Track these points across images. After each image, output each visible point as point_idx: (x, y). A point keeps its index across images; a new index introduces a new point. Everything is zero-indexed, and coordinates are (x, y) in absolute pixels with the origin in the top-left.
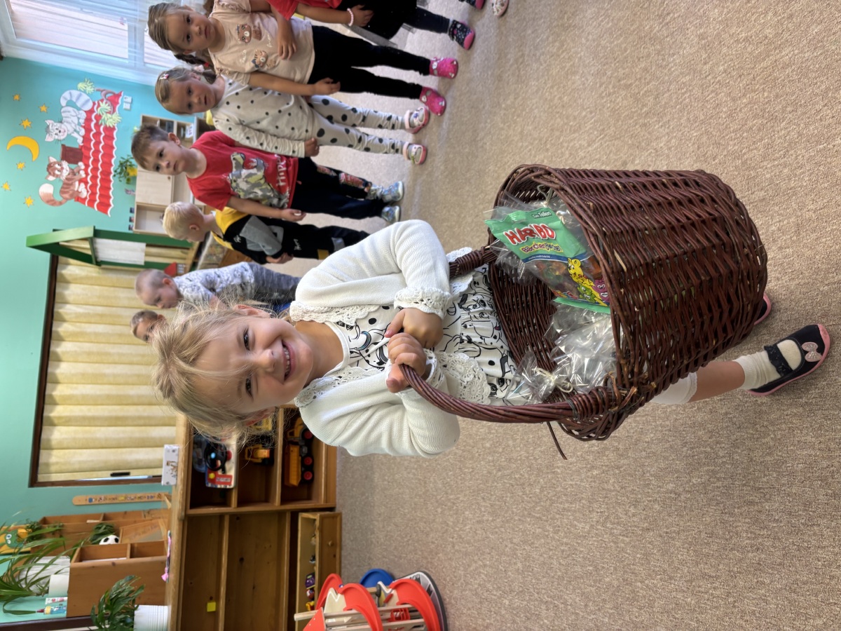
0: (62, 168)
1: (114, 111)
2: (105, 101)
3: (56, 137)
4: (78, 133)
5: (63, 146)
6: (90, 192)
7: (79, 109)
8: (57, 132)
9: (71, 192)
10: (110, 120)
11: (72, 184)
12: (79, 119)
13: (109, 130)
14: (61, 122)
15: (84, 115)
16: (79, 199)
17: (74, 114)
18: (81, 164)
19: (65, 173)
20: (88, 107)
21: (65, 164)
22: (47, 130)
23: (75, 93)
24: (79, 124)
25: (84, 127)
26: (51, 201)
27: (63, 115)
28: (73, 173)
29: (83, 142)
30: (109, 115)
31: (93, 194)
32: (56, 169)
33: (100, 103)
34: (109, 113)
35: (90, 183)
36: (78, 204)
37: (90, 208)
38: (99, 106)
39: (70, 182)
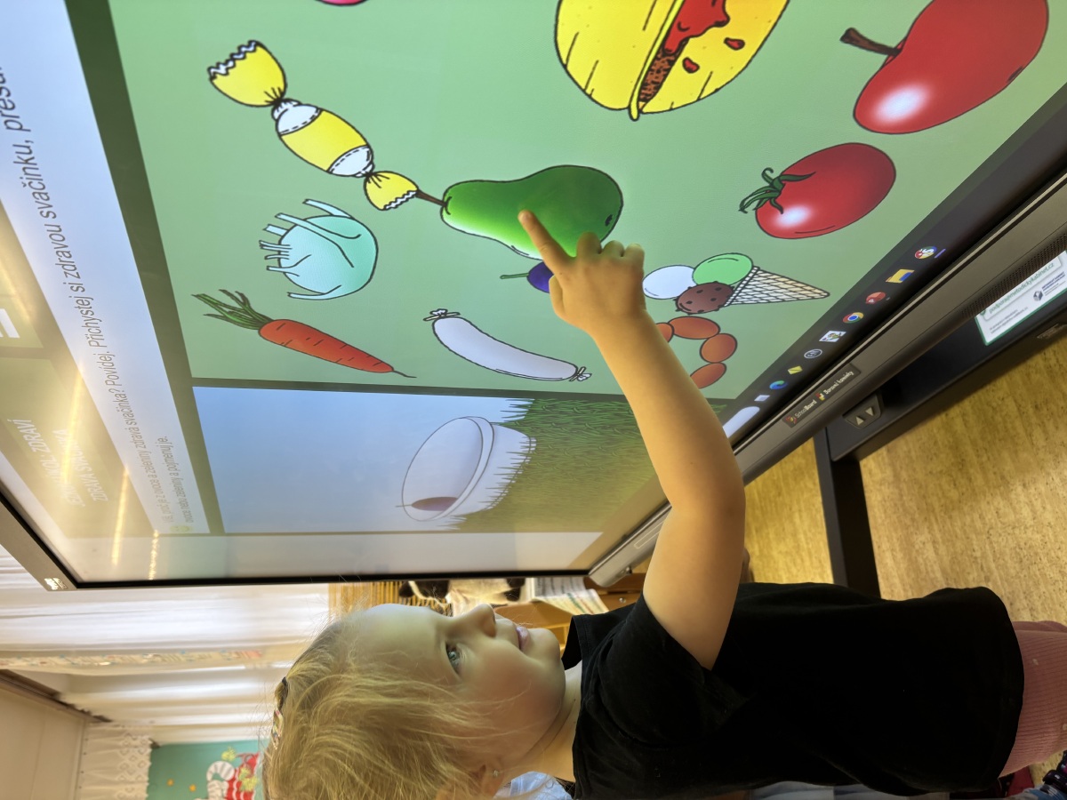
1: (252, 771)
2: (245, 765)
7: (222, 780)
10: (248, 785)
12: (222, 790)
13: (248, 796)
15: (226, 785)
17: (217, 786)
20: (230, 777)
23: (219, 764)
27: (209, 790)
33: (241, 769)
38: (240, 772)
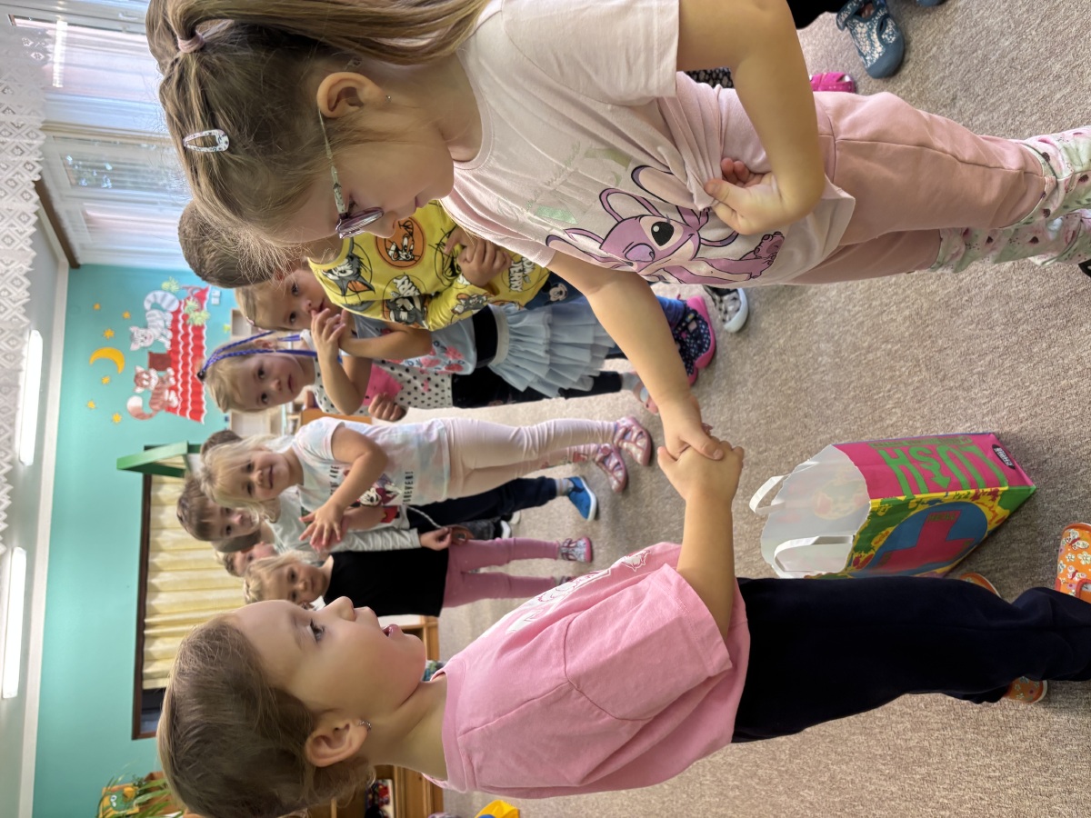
0: (150, 378)
1: (202, 307)
2: (192, 299)
3: (142, 344)
4: (165, 336)
5: (151, 354)
6: (181, 399)
7: (164, 311)
8: (142, 338)
9: (161, 403)
10: (198, 318)
11: (162, 394)
12: (165, 321)
13: (198, 329)
14: (146, 327)
15: (170, 317)
16: (171, 409)
17: (158, 316)
18: (170, 371)
19: (154, 382)
20: (174, 307)
21: (153, 373)
22: (132, 338)
23: (159, 294)
24: (166, 327)
25: (171, 330)
26: (140, 415)
27: (148, 319)
28: (162, 381)
29: (171, 346)
30: (197, 314)
31: (184, 402)
32: (143, 379)
33: (188, 301)
34: (198, 310)
35: (181, 389)
36: (170, 415)
37: (182, 418)
38: (186, 304)
39: (159, 392)
